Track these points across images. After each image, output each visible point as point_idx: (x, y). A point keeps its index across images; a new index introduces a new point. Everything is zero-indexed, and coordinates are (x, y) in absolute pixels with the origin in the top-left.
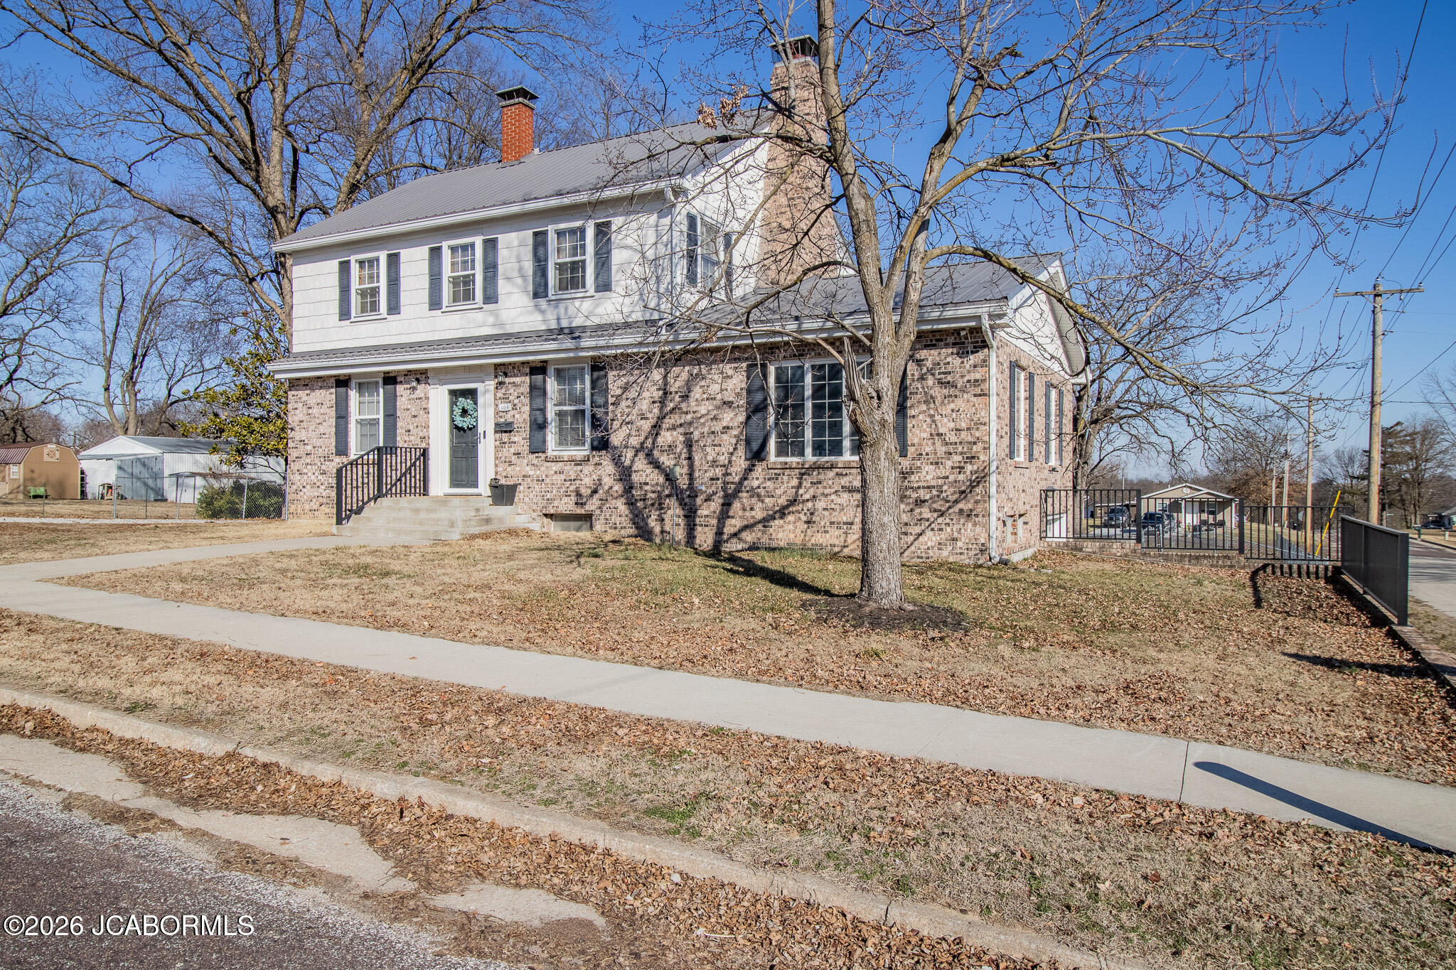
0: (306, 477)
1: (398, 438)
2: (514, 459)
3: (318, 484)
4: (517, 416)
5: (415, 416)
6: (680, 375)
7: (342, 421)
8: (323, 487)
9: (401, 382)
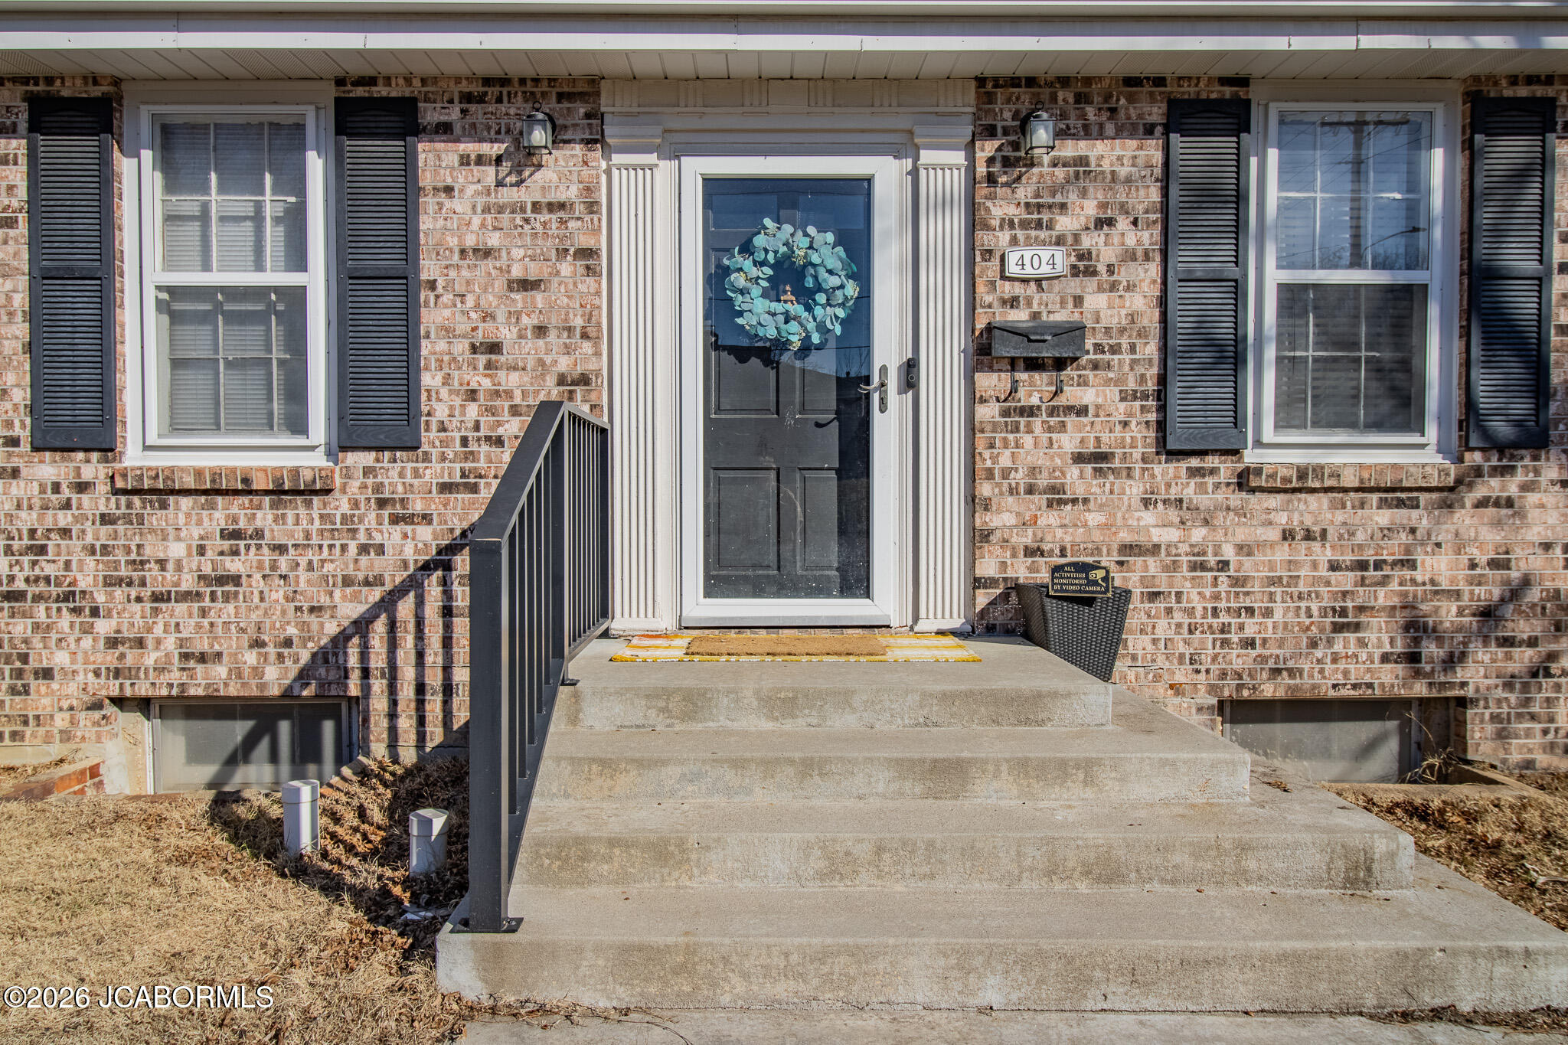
1: (429, 379)
2: (1078, 481)
4: (1097, 302)
5: (526, 285)
7: (78, 296)
9: (444, 130)
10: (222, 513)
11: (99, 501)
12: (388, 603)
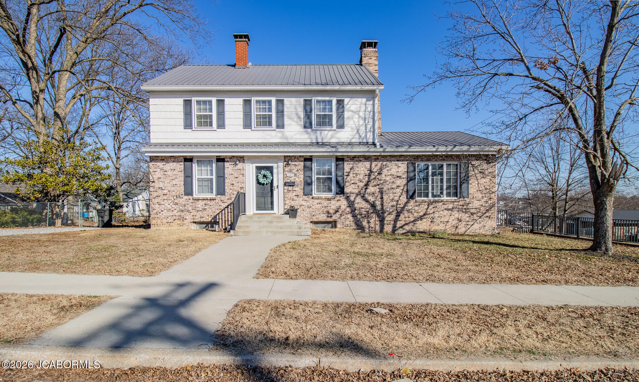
0: (163, 206)
1: (226, 187)
2: (295, 198)
3: (173, 209)
4: (297, 179)
5: (236, 178)
6: (376, 166)
7: (189, 179)
8: (176, 211)
9: (228, 161)
10: (204, 202)
11: (191, 201)
12: (221, 211)
